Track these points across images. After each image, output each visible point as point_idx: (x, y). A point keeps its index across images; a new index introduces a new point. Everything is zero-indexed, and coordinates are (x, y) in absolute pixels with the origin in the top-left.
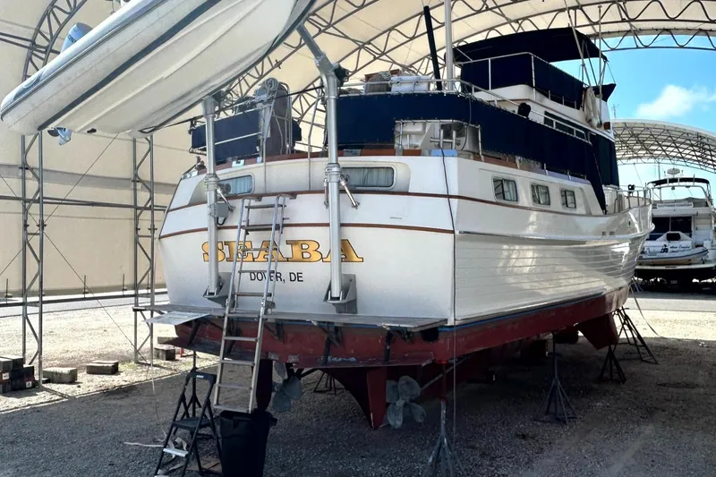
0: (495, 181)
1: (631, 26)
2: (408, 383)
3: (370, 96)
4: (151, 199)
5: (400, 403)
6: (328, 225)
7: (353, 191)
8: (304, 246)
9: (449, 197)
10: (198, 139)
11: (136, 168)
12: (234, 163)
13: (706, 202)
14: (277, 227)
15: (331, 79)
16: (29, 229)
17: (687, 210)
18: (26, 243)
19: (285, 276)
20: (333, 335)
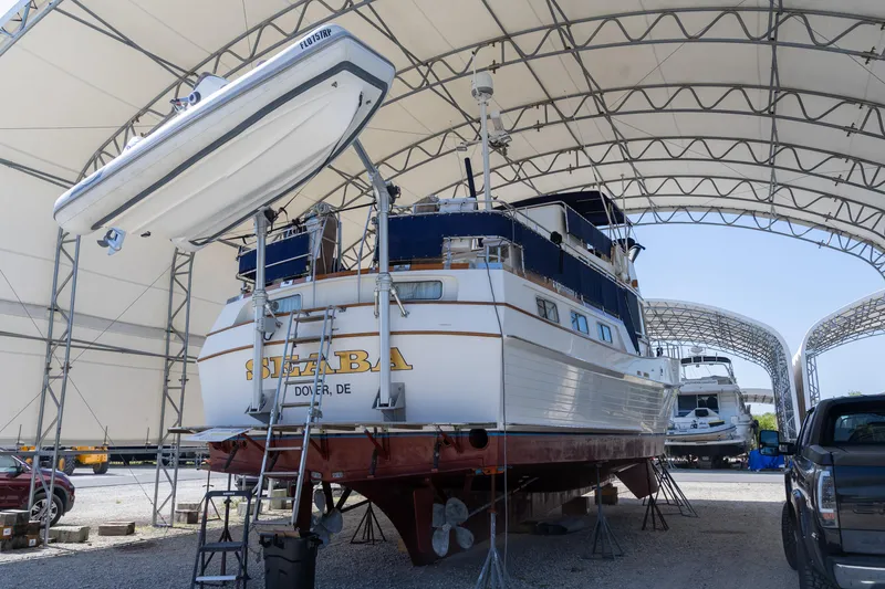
0: (538, 300)
1: (650, 202)
2: (456, 506)
3: (419, 217)
4: (185, 349)
5: (446, 528)
6: (378, 334)
7: (404, 302)
8: (353, 357)
9: (495, 304)
10: (247, 263)
11: (171, 318)
12: (283, 284)
13: (730, 380)
14: (327, 338)
15: (383, 194)
16: (51, 373)
17: (714, 387)
18: (46, 387)
19: (332, 389)
20: (382, 445)
